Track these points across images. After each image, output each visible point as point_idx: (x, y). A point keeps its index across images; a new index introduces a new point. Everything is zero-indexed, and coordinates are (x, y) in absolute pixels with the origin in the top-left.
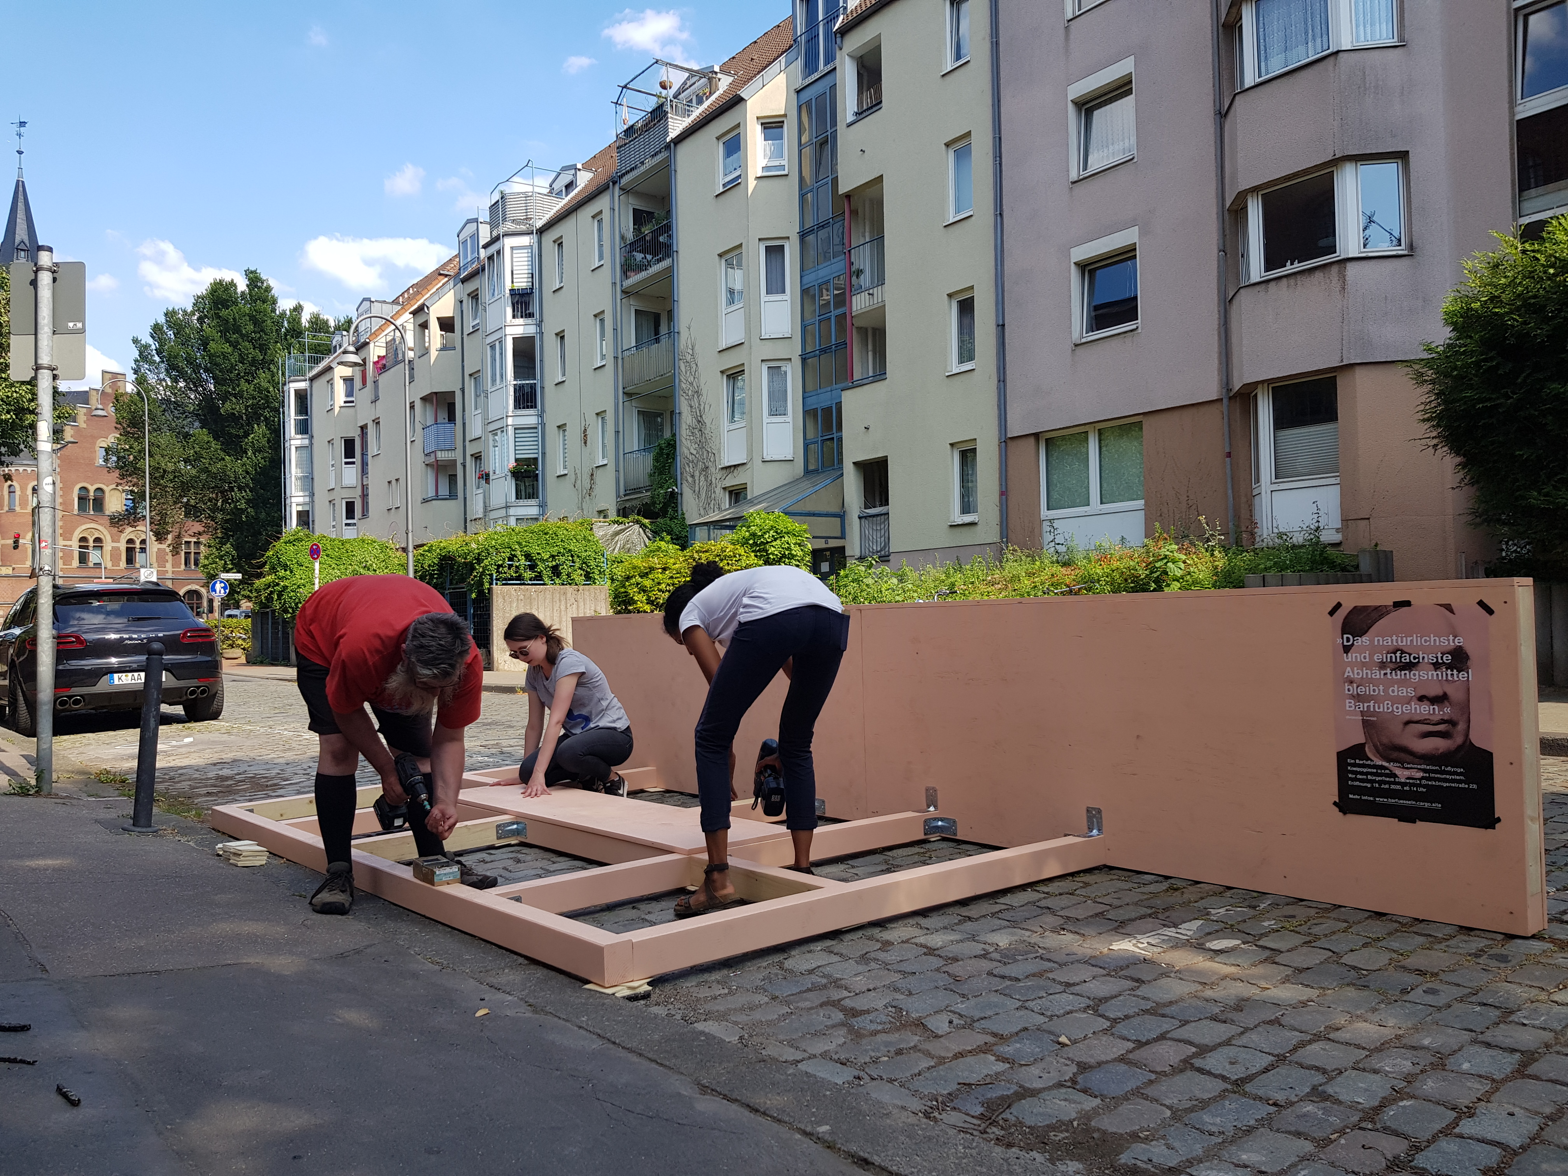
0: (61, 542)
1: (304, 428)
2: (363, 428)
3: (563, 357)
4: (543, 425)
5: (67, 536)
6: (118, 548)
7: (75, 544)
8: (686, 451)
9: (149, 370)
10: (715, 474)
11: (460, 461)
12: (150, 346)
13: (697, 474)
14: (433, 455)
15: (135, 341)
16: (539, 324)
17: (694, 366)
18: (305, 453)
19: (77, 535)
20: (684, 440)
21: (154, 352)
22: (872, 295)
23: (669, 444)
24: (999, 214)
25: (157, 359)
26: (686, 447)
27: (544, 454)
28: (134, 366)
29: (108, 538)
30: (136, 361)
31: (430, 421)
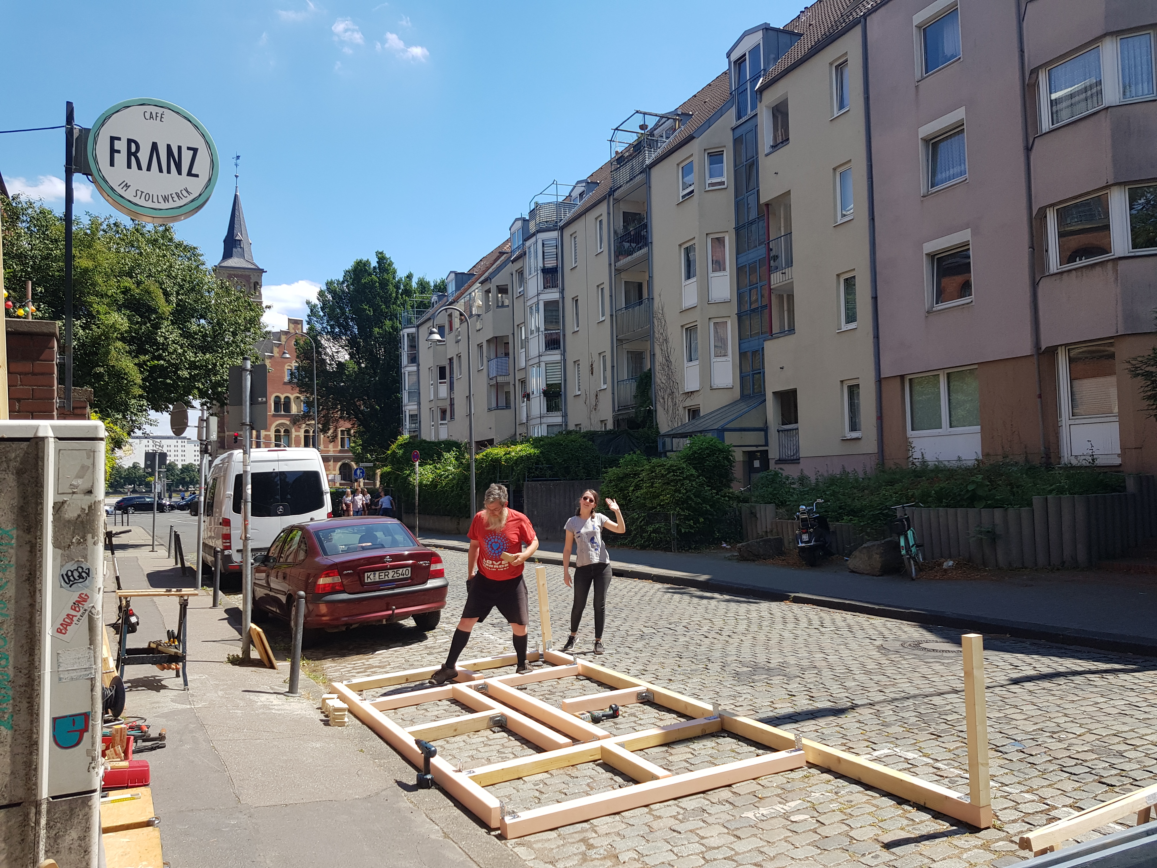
1: (414, 359)
2: (451, 360)
3: (577, 314)
4: (565, 360)
6: (299, 436)
8: (659, 381)
9: (317, 322)
10: (679, 398)
11: (512, 383)
12: (317, 305)
13: (666, 397)
14: (494, 379)
15: (308, 303)
16: (562, 292)
17: (663, 322)
18: (414, 376)
19: (274, 427)
20: (657, 373)
21: (320, 309)
22: (785, 273)
23: (647, 376)
24: (872, 219)
25: (322, 314)
26: (660, 378)
27: (565, 380)
28: (307, 319)
29: (293, 429)
30: (309, 316)
31: (493, 356)
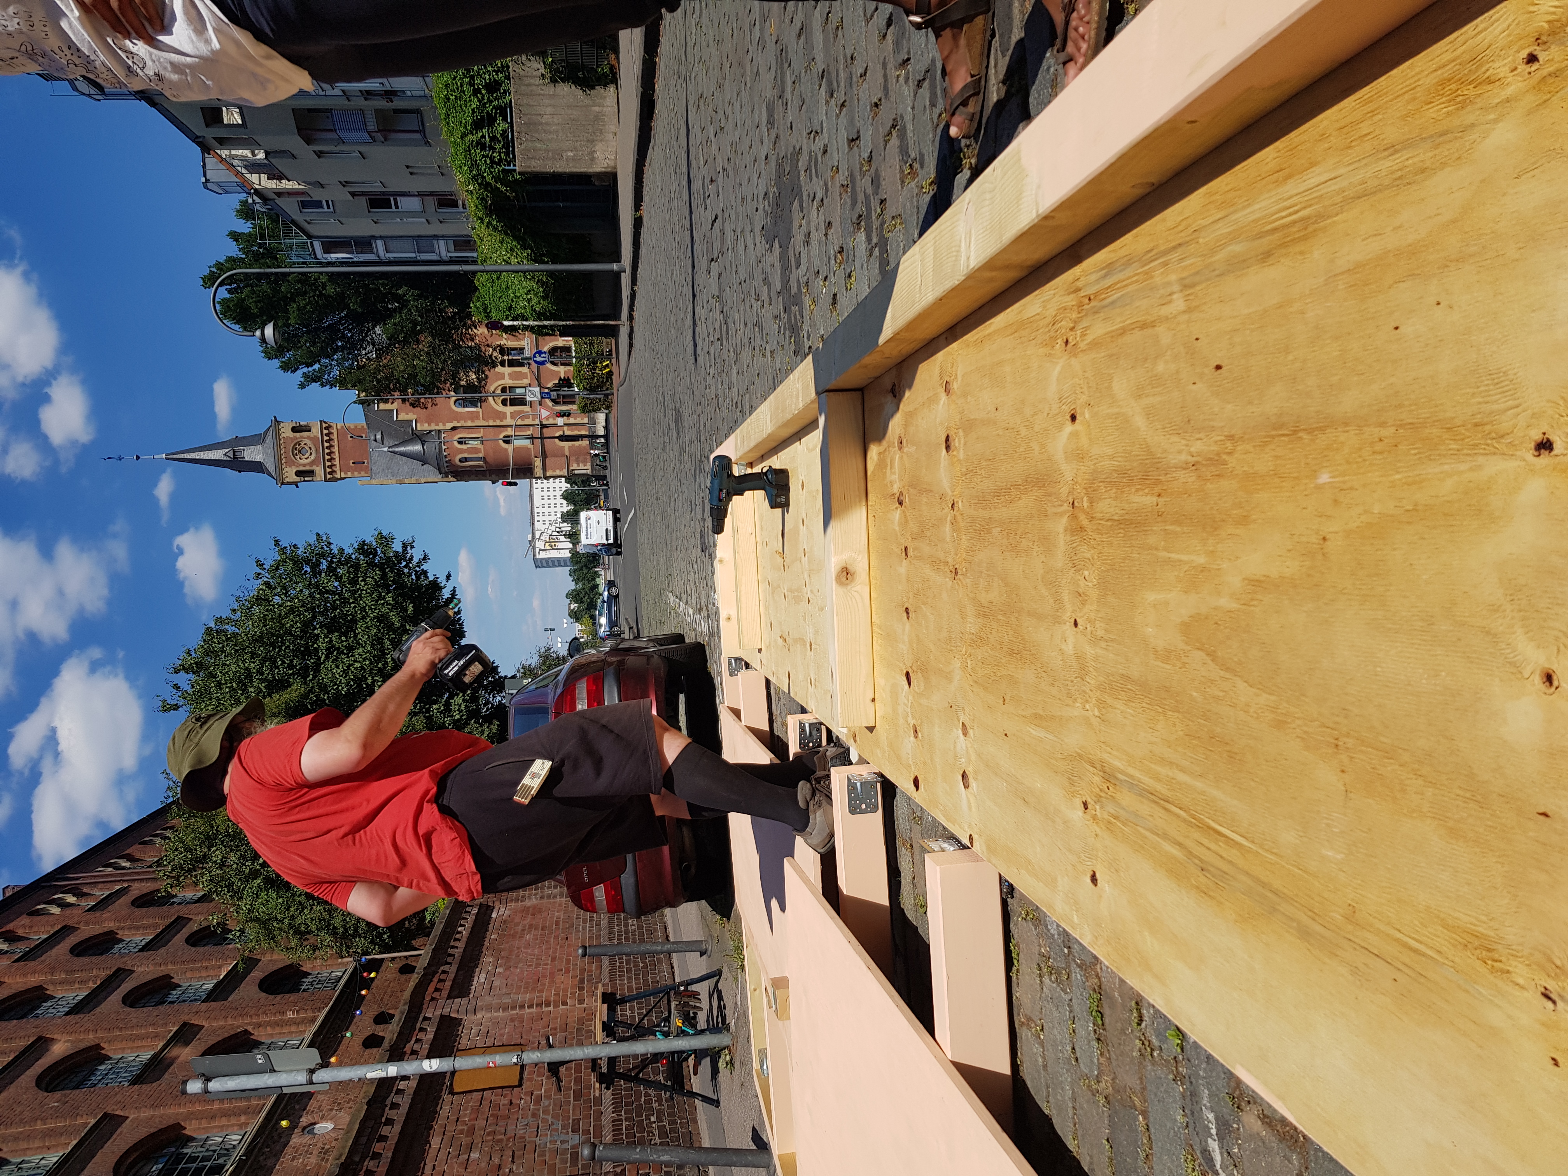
0: (508, 421)
1: (364, 244)
2: (353, 194)
5: (503, 416)
6: (509, 374)
7: (509, 409)
9: (330, 373)
12: (304, 373)
14: (373, 134)
15: (302, 386)
18: (392, 244)
19: (501, 408)
21: (310, 369)
25: (317, 366)
28: (328, 387)
29: (500, 382)
30: (322, 385)
31: (332, 135)
